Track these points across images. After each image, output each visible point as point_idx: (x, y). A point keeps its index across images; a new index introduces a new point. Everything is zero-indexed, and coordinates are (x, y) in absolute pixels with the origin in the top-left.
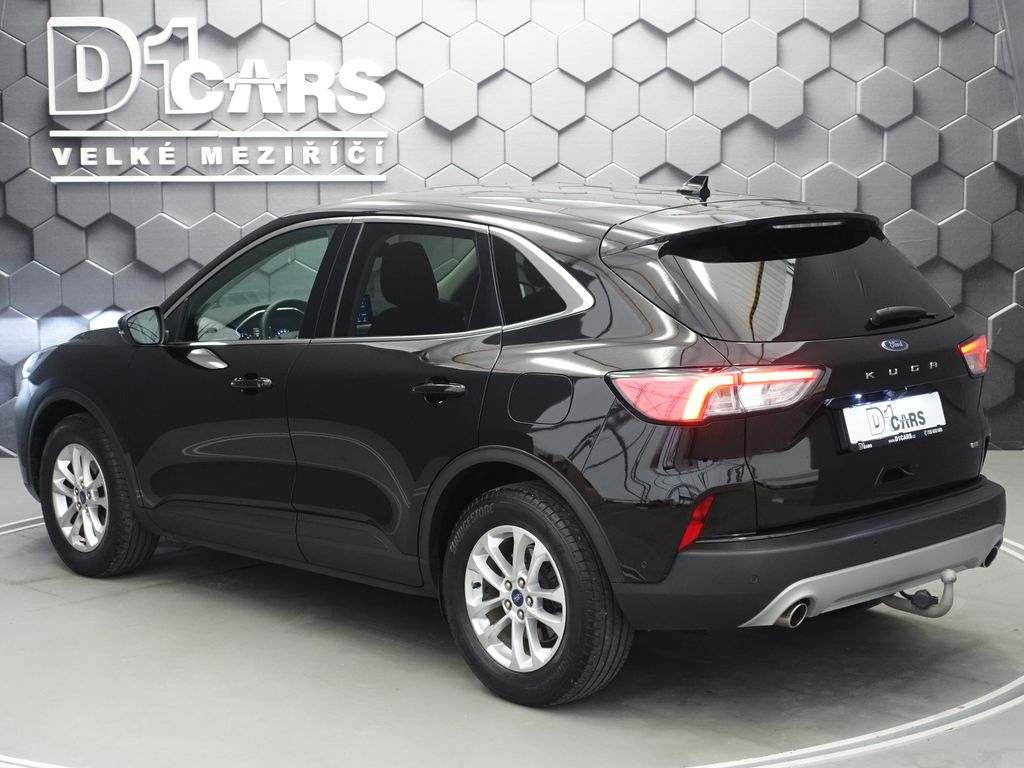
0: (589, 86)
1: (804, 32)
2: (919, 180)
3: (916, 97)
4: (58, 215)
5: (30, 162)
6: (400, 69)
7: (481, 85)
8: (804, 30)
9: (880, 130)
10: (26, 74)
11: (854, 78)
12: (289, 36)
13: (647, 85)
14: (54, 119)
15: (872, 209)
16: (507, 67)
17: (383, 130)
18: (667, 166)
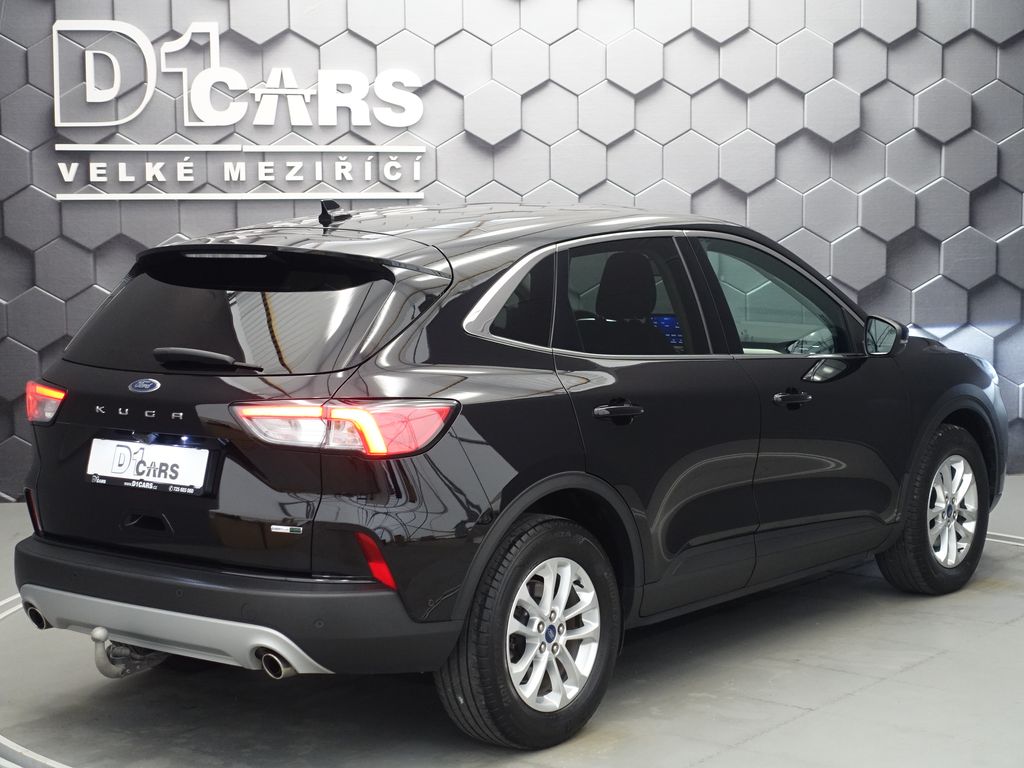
0: (639, 98)
2: (978, 196)
3: (975, 110)
4: (62, 236)
5: (32, 178)
6: (438, 79)
7: (525, 97)
8: (861, 40)
9: (937, 144)
10: (27, 82)
11: (911, 91)
12: (319, 44)
13: (700, 97)
14: (59, 131)
15: (929, 226)
16: (552, 78)
17: (420, 144)
18: (719, 182)
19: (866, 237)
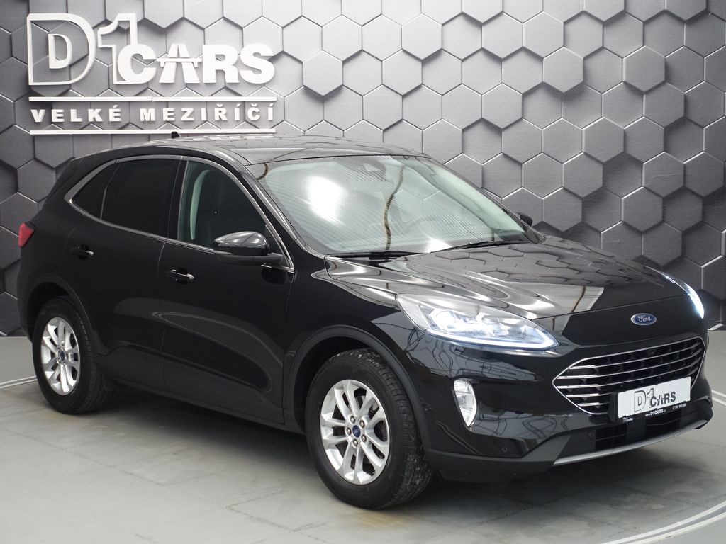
0: (425, 62)
1: (584, 20)
2: (670, 130)
3: (667, 68)
4: (35, 159)
5: (15, 120)
6: (285, 51)
7: (345, 62)
8: (584, 19)
9: (639, 93)
10: (12, 56)
11: (621, 55)
12: (204, 27)
13: (468, 61)
14: (32, 88)
15: (634, 152)
16: (364, 49)
17: (273, 95)
18: (482, 121)
19: (588, 160)
